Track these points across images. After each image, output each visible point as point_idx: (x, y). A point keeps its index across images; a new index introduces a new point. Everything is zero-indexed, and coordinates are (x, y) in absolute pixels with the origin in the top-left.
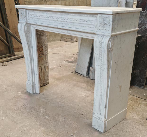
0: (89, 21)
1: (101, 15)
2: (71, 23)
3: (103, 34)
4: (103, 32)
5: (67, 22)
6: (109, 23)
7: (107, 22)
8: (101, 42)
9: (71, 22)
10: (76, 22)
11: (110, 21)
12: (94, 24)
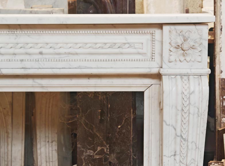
0: (127, 45)
1: (172, 27)
2: (57, 57)
3: (184, 71)
4: (183, 68)
5: (41, 53)
6: (201, 44)
7: (195, 42)
8: (188, 91)
9: (59, 54)
10: (79, 51)
11: (201, 38)
12: (144, 51)
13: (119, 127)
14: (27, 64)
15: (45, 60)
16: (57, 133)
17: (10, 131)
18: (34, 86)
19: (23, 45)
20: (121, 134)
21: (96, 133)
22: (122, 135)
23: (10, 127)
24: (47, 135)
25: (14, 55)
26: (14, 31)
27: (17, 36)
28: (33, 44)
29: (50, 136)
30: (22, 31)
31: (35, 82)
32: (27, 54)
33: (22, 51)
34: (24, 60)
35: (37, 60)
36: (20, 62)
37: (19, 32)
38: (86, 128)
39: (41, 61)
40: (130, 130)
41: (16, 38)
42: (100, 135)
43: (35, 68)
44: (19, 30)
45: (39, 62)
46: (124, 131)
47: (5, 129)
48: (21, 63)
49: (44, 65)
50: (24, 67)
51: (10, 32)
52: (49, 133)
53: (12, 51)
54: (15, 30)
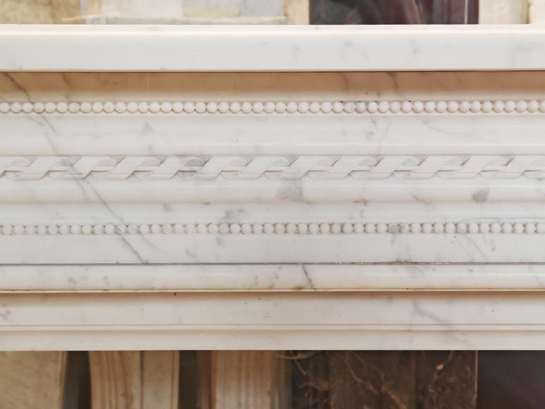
5: (480, 198)
13: (440, 367)
14: (420, 246)
15: (497, 227)
16: (269, 393)
17: (136, 391)
18: (414, 328)
19: (404, 164)
20: (444, 389)
21: (390, 393)
22: (448, 391)
23: (136, 380)
24: (243, 400)
25: (361, 206)
26: (367, 103)
27: (374, 122)
28: (448, 158)
29: (251, 400)
30: (401, 102)
31: (422, 314)
32: (417, 199)
33: (398, 187)
34: (407, 228)
35: (462, 227)
36: (389, 236)
37: (386, 103)
38: (356, 378)
39: (480, 231)
40: (471, 378)
41: (371, 133)
42: (401, 399)
43: (451, 264)
44: (392, 97)
45: (469, 235)
46: (452, 380)
47: (120, 384)
48: (393, 241)
49: (493, 250)
50: (404, 257)
51: (349, 106)
52: (247, 394)
53: (352, 187)
54: (372, 97)
